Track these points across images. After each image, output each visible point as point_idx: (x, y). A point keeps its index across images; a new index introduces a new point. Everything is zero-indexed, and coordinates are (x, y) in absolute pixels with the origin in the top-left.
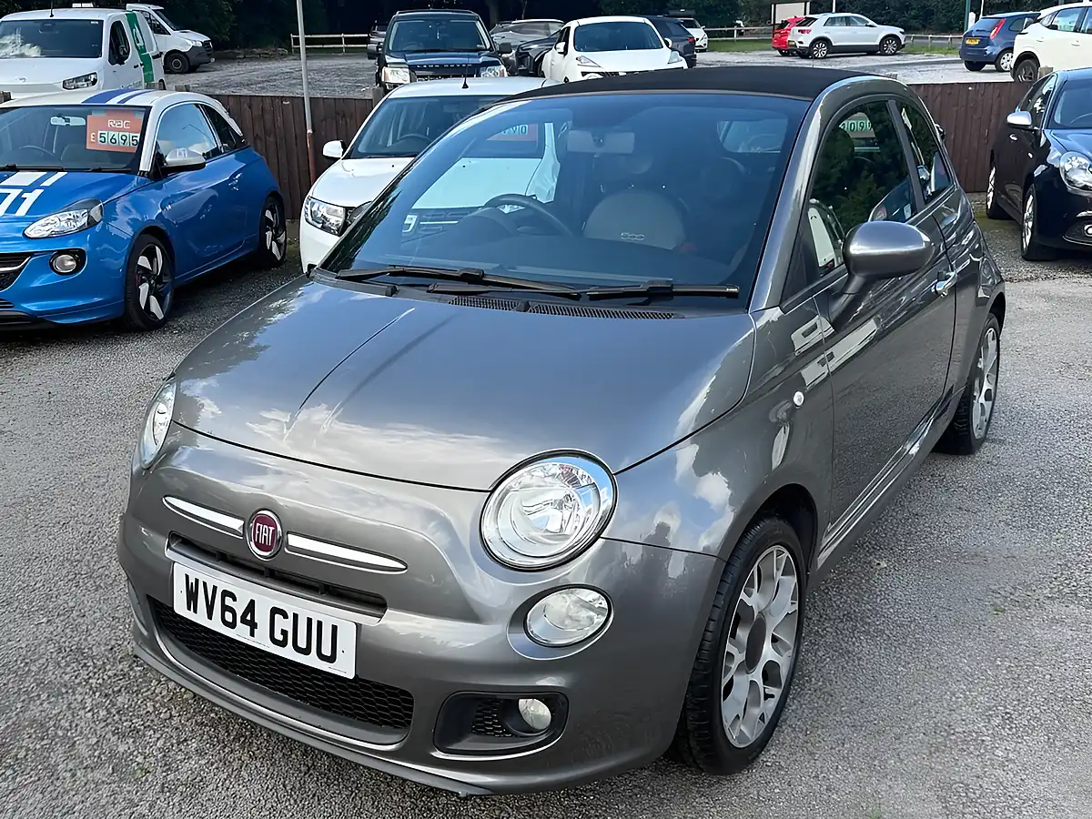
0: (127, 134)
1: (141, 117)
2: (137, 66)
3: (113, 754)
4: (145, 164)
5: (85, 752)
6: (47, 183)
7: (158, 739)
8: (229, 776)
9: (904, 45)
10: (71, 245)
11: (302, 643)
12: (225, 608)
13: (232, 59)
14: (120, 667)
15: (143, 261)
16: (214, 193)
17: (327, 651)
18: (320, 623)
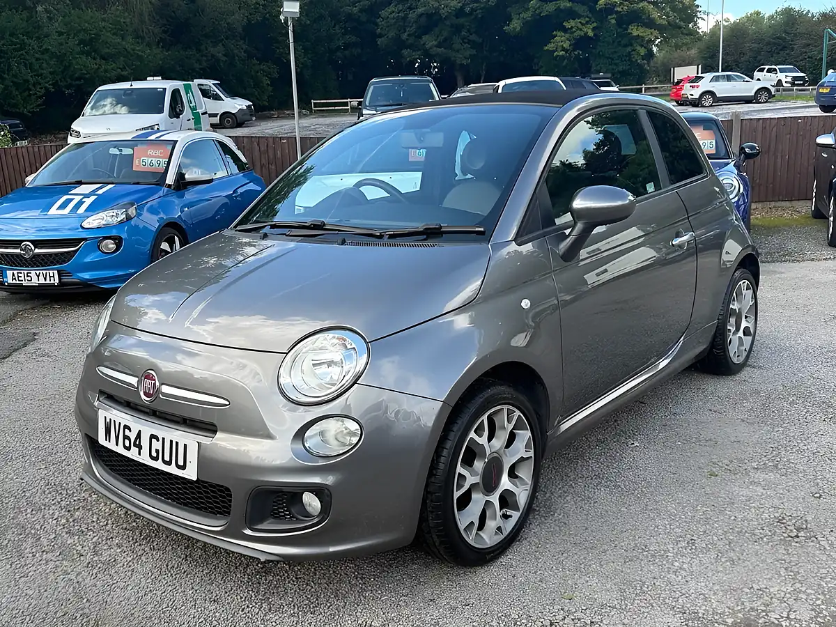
0: (161, 160)
1: (170, 148)
2: (190, 120)
3: (63, 544)
4: (170, 179)
5: (45, 542)
6: (100, 192)
7: (95, 536)
8: (133, 559)
9: (774, 96)
10: (114, 233)
11: (167, 458)
12: (125, 437)
13: (270, 118)
14: (83, 495)
15: (165, 246)
16: (226, 200)
17: (181, 463)
18: (177, 443)
